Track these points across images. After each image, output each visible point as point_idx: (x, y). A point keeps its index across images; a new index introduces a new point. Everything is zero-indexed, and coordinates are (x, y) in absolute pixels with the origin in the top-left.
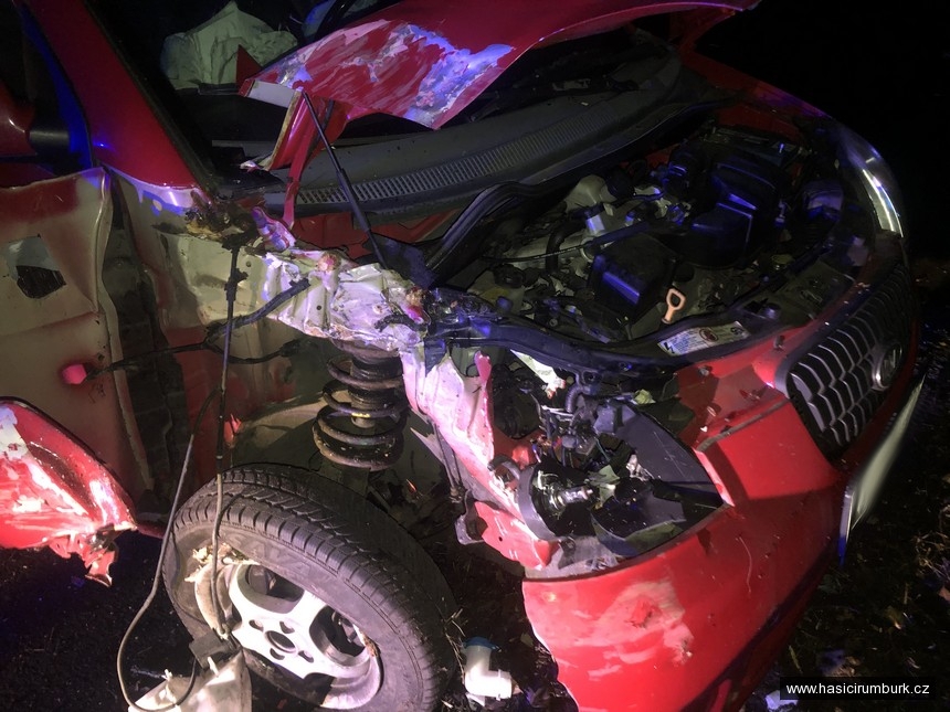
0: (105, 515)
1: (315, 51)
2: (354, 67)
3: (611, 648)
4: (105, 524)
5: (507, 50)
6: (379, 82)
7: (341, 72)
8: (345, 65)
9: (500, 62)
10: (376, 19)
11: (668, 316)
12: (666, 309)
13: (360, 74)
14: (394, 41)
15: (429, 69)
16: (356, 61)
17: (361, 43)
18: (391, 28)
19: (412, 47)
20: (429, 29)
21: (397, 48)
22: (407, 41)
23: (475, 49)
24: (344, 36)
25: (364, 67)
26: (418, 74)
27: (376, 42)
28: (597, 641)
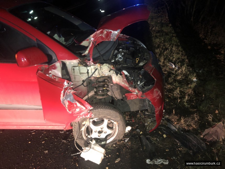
0: (88, 108)
1: (93, 36)
2: (100, 36)
3: (156, 97)
4: (88, 109)
5: (120, 30)
6: (105, 37)
7: (99, 37)
8: (99, 36)
9: (120, 31)
10: (100, 30)
11: (137, 62)
12: (136, 61)
13: (102, 37)
14: (104, 32)
15: (111, 34)
16: (100, 35)
17: (100, 33)
18: (103, 30)
19: (107, 32)
20: (109, 29)
21: (105, 32)
22: (106, 31)
23: (116, 31)
24: (97, 33)
25: (102, 36)
26: (110, 35)
27: (102, 33)
28: (155, 97)
